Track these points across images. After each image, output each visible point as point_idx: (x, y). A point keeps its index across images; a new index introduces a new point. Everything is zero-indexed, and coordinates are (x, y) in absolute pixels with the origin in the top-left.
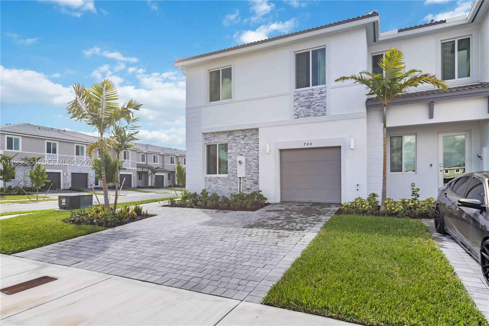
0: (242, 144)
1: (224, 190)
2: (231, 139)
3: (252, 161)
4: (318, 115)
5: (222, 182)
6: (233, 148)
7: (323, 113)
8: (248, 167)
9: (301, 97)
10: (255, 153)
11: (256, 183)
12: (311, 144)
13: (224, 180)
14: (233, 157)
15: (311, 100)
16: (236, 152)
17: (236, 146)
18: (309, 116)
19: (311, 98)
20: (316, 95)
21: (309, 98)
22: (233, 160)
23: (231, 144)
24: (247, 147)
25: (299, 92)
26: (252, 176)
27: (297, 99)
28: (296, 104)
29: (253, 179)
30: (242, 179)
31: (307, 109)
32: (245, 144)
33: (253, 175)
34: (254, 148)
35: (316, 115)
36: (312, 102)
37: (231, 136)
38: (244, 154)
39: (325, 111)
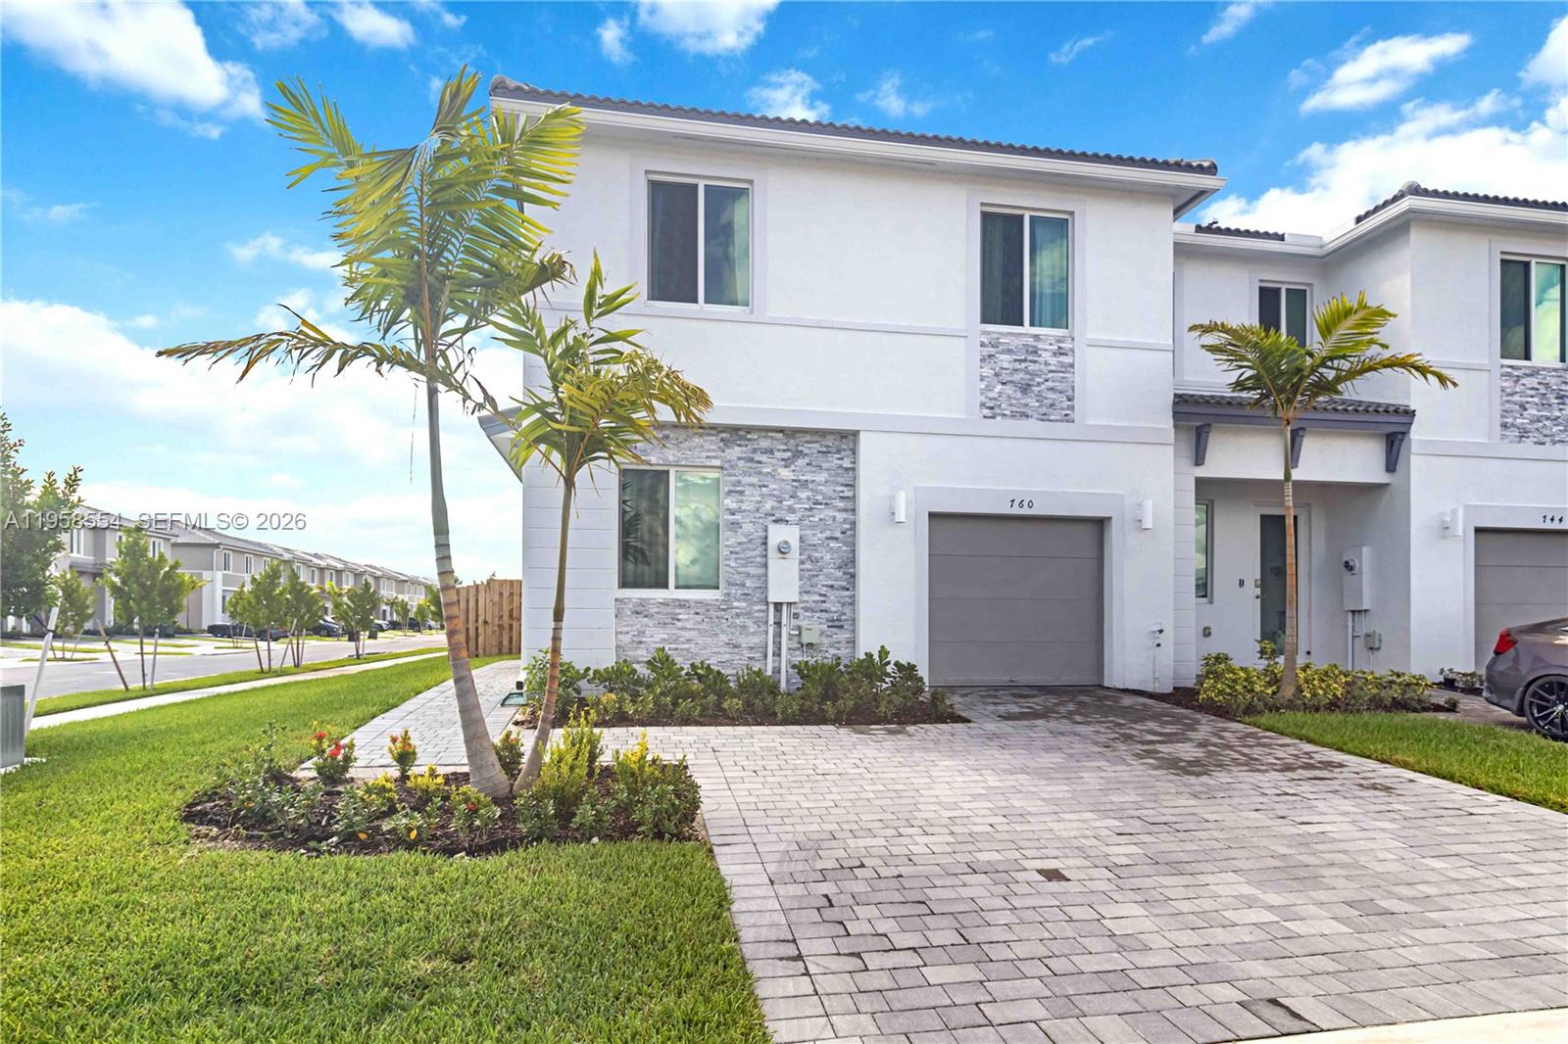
0: (783, 480)
1: (705, 648)
2: (740, 459)
3: (822, 545)
4: (1052, 418)
5: (699, 618)
6: (747, 493)
7: (1066, 415)
8: (808, 566)
9: (1003, 352)
10: (834, 518)
11: (836, 623)
12: (1031, 505)
13: (708, 610)
14: (747, 527)
15: (1032, 367)
16: (757, 510)
17: (760, 486)
18: (1027, 416)
19: (1031, 361)
20: (1046, 356)
21: (1025, 360)
22: (746, 536)
23: (740, 478)
24: (803, 494)
25: (995, 336)
26: (823, 599)
27: (990, 356)
28: (987, 371)
29: (826, 611)
30: (785, 608)
31: (1019, 395)
32: (796, 484)
33: (825, 595)
34: (831, 498)
35: (1044, 418)
36: (1034, 374)
37: (740, 445)
38: (791, 517)
39: (1072, 408)
